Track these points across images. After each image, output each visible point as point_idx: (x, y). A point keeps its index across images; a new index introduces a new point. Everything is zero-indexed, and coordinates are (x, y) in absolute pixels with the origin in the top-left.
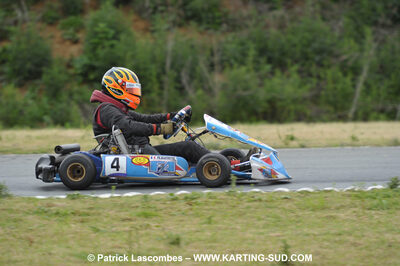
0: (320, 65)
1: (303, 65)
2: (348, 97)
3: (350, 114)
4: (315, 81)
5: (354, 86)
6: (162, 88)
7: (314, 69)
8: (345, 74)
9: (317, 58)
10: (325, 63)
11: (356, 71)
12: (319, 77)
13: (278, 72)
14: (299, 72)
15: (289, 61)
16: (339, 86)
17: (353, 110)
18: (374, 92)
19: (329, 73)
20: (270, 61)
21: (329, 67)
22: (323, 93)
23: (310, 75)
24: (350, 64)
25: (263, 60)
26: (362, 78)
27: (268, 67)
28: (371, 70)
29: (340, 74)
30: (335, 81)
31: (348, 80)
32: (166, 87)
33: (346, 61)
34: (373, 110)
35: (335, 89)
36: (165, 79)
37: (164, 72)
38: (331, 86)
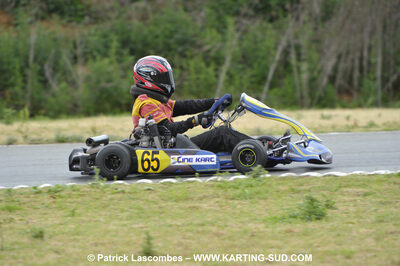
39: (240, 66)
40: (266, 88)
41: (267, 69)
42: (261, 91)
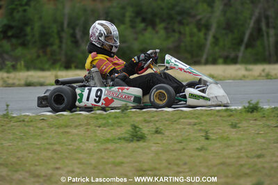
0: (181, 23)
1: (169, 23)
2: (201, 47)
3: (203, 60)
4: (177, 35)
5: (206, 39)
6: (61, 42)
7: (176, 26)
8: (199, 30)
9: (179, 18)
10: (185, 21)
11: (207, 27)
12: (180, 33)
13: (150, 29)
14: (166, 28)
15: (157, 20)
16: (195, 39)
17: (205, 57)
18: (221, 43)
19: (187, 29)
20: (144, 20)
21: (187, 25)
22: (182, 44)
23: (174, 31)
24: (203, 22)
25: (139, 20)
26: (211, 33)
27: (142, 25)
28: (219, 27)
29: (195, 30)
30: (192, 35)
31: (202, 34)
32: (64, 41)
33: (200, 20)
34: (220, 57)
35: (192, 41)
36: (63, 35)
37: (63, 30)
38: (188, 39)
39: (224, 32)
40: (242, 48)
41: (244, 33)
42: (239, 50)
